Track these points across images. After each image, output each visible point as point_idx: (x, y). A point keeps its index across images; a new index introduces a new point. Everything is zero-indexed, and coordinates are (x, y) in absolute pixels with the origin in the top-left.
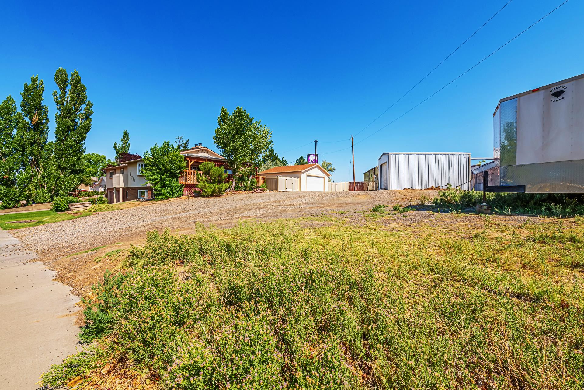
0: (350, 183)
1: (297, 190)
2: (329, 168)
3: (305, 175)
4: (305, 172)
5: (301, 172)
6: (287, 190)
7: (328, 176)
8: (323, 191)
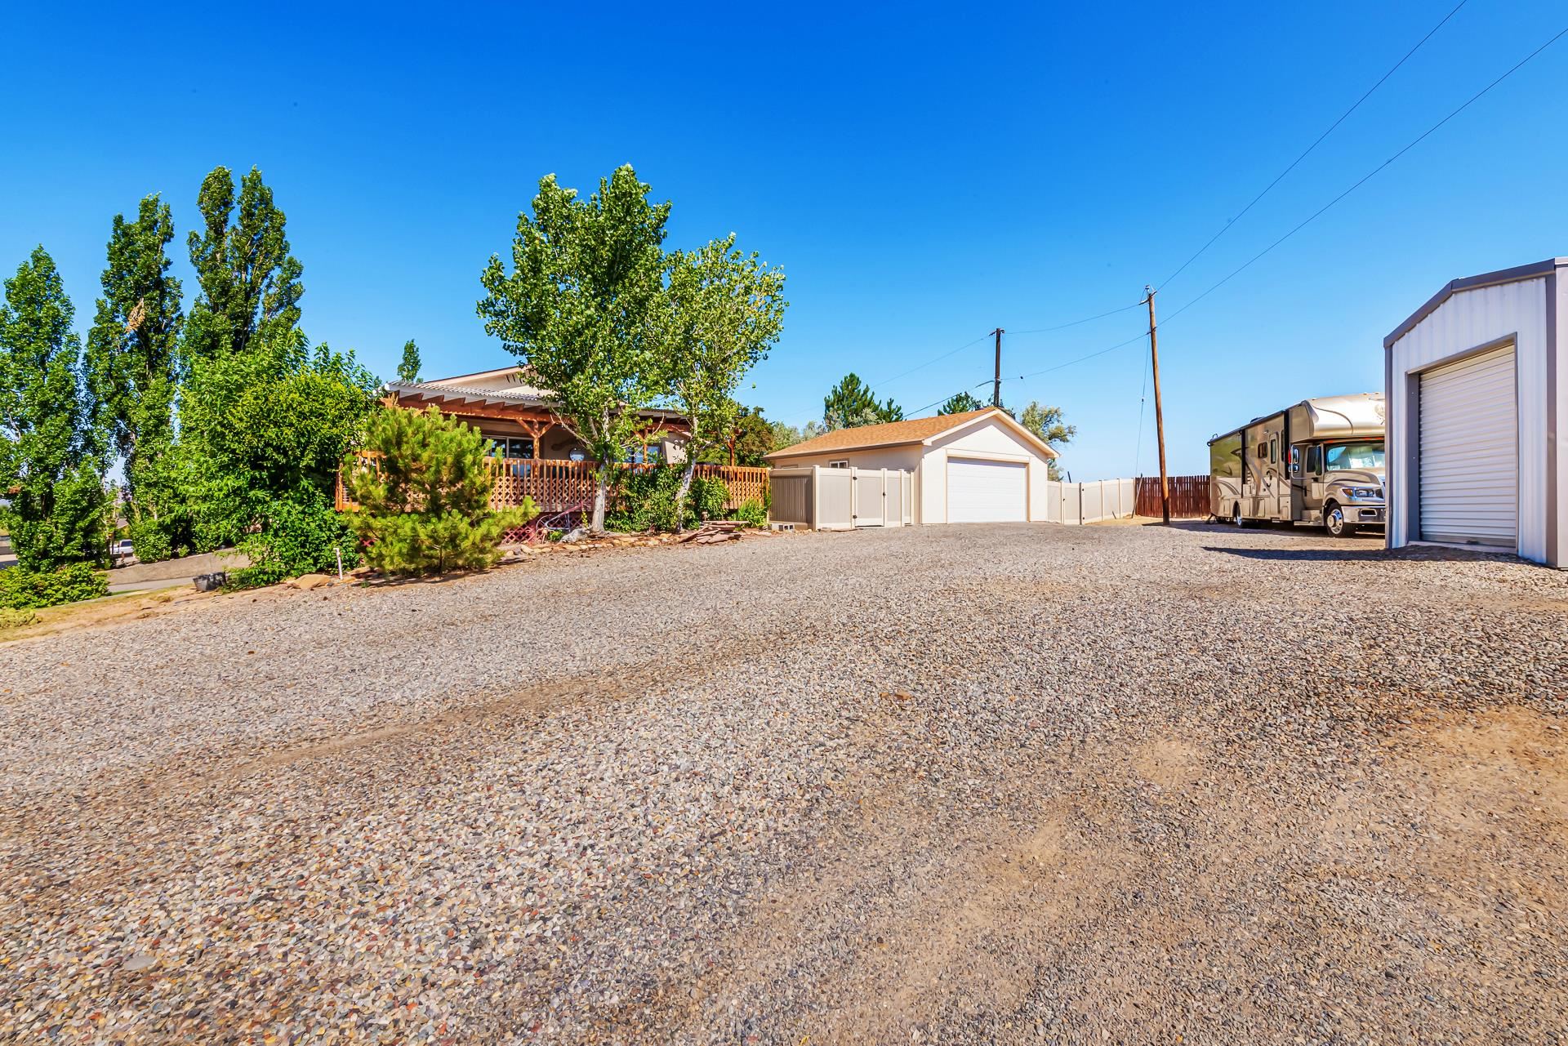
0: (1140, 482)
1: (906, 520)
2: (1053, 427)
3: (940, 454)
4: (937, 445)
5: (919, 443)
6: (860, 522)
7: (1046, 456)
8: (1023, 519)
